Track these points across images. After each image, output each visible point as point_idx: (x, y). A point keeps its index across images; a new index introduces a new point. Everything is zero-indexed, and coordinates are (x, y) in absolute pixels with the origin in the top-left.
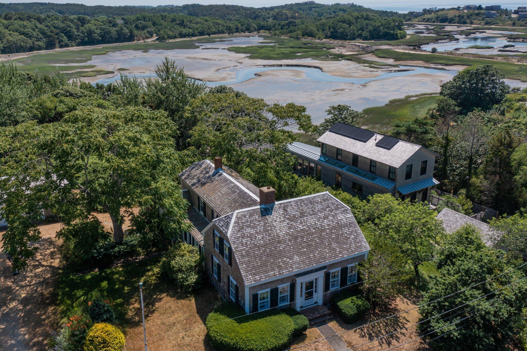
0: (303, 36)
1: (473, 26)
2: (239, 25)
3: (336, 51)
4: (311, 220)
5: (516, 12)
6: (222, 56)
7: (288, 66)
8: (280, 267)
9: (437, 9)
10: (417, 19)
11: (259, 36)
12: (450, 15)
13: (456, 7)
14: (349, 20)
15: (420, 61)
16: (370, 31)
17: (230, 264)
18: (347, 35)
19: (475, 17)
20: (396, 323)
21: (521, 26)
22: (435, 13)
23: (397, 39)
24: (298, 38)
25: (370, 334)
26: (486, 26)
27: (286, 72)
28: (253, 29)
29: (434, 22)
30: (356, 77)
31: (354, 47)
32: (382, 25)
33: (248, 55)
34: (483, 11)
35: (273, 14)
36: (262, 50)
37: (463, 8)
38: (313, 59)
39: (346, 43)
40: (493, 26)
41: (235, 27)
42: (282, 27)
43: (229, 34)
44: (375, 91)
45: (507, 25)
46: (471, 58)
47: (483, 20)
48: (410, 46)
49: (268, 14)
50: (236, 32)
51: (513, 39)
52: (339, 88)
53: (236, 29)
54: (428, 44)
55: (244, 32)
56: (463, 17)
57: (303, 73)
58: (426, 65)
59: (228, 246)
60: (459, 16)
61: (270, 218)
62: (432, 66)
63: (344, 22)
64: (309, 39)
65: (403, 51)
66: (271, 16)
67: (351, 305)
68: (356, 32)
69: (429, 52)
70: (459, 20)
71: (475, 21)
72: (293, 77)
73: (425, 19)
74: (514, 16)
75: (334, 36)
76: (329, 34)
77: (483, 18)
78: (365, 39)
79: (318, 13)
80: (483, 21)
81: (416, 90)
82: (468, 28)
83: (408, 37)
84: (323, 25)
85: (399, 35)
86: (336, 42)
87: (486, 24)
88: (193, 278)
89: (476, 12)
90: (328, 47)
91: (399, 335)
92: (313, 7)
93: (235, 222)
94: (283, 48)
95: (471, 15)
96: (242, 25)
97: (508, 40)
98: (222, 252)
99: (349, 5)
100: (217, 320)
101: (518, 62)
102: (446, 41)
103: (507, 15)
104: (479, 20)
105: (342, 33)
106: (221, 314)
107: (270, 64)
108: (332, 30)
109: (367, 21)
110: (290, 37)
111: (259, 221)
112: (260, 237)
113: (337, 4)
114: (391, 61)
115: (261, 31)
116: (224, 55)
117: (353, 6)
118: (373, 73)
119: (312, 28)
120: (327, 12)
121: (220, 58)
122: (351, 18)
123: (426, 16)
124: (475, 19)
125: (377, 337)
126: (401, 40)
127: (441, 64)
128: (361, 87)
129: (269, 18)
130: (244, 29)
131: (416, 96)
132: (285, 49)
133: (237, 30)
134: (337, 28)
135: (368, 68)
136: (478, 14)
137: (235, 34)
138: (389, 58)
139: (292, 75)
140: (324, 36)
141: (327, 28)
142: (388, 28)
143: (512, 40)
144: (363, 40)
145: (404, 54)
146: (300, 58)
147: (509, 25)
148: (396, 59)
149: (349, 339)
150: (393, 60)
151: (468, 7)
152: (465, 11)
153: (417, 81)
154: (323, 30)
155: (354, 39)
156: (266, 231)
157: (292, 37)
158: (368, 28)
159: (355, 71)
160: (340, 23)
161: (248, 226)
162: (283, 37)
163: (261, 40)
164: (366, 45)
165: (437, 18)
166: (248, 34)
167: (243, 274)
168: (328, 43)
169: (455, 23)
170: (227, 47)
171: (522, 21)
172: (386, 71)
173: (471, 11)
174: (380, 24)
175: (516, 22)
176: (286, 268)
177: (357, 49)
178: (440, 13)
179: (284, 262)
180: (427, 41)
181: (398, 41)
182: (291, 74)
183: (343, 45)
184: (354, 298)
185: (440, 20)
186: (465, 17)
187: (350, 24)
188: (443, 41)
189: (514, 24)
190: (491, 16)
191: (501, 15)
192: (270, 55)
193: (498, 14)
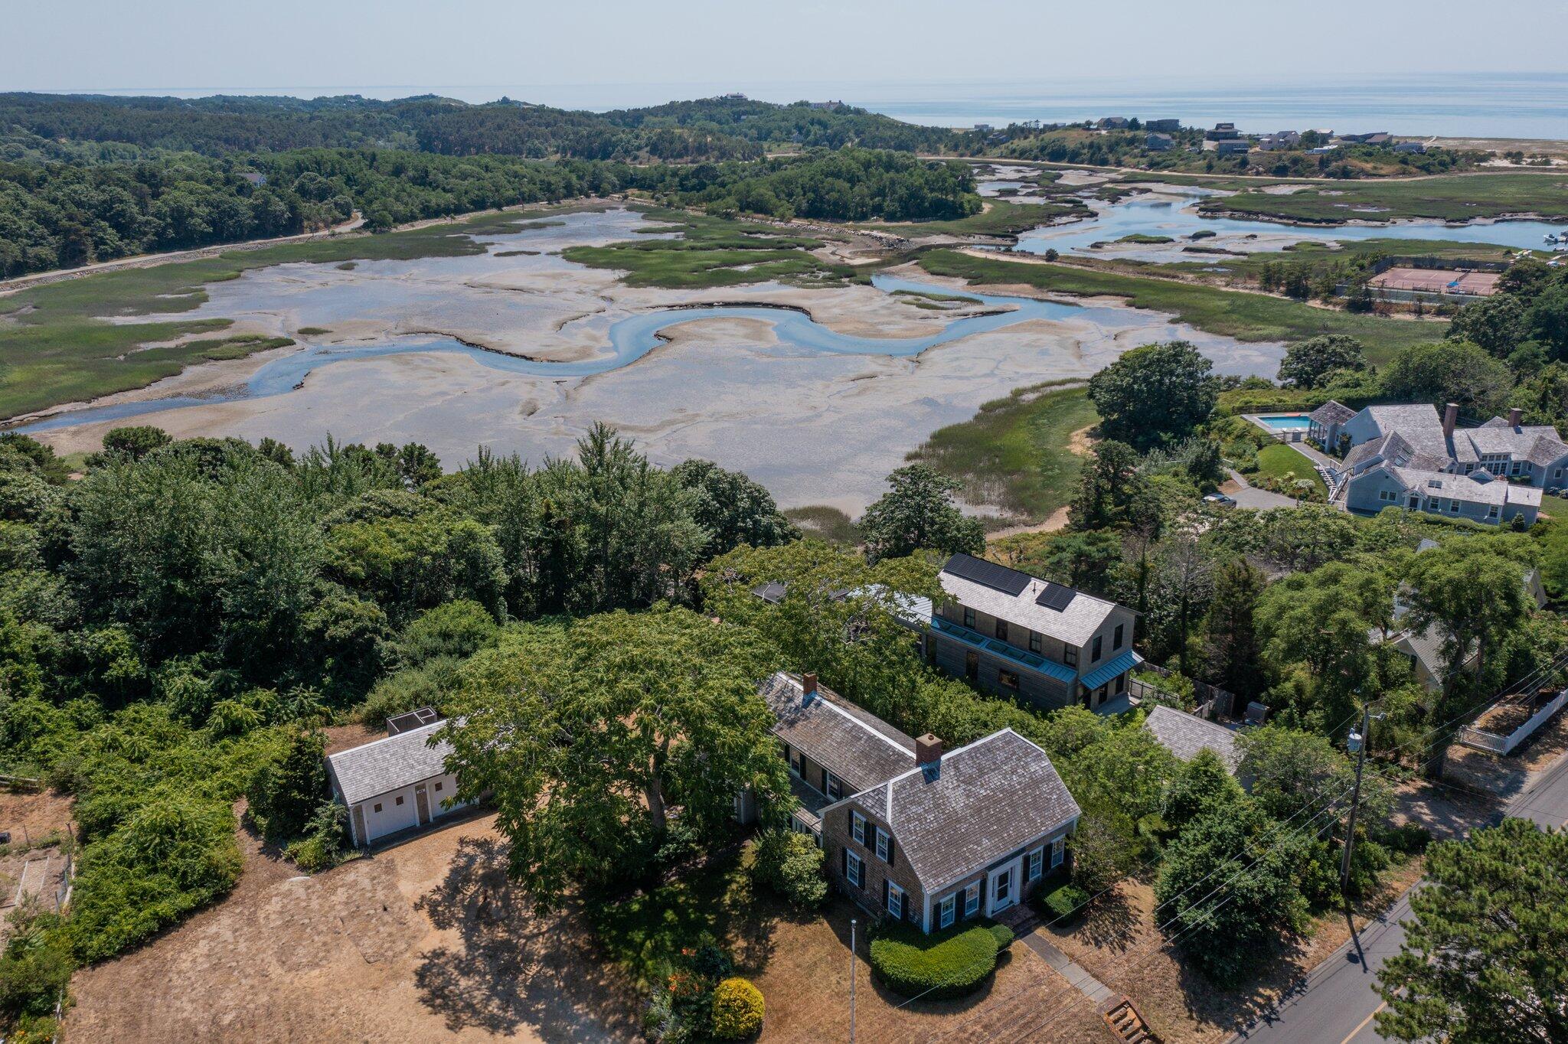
0: (742, 210)
1: (1124, 170)
2: (574, 178)
3: (826, 254)
4: (996, 780)
5: (1212, 136)
6: (554, 277)
7: (727, 305)
8: (966, 859)
9: (1041, 126)
10: (996, 151)
11: (630, 209)
12: (1072, 141)
13: (1082, 121)
14: (848, 171)
15: (1026, 286)
16: (901, 199)
17: (891, 861)
18: (845, 207)
19: (1125, 148)
20: (1125, 916)
21: (1224, 172)
22: (1036, 137)
23: (963, 216)
24: (728, 216)
25: (1095, 939)
26: (1150, 172)
27: (729, 326)
28: (609, 187)
29: (1036, 158)
30: (894, 337)
31: (869, 241)
32: (927, 182)
33: (622, 273)
34: (1140, 133)
35: (649, 138)
36: (652, 259)
37: (1098, 124)
38: (781, 283)
39: (848, 228)
40: (1165, 172)
41: (562, 184)
42: (681, 180)
43: (550, 202)
44: (946, 377)
45: (1195, 170)
46: (1131, 276)
47: (1143, 156)
48: (994, 236)
49: (637, 137)
50: (566, 197)
51: (1212, 211)
52: (865, 371)
53: (565, 187)
54: (1032, 228)
55: (588, 196)
56: (1100, 149)
57: (770, 329)
58: (1040, 296)
59: (887, 836)
60: (1091, 146)
61: (938, 785)
62: (1052, 296)
63: (837, 175)
64: (757, 219)
65: (983, 255)
66: (643, 142)
67: (1064, 900)
68: (867, 200)
69: (1040, 257)
70: (1093, 155)
71: (1126, 159)
72: (750, 342)
73: (1014, 151)
74: (1208, 145)
75: (815, 211)
76: (804, 205)
77: (1144, 151)
78: (891, 217)
79: (759, 129)
80: (1146, 160)
81: (1033, 370)
82: (1113, 175)
83: (987, 207)
84: (787, 182)
85: (967, 206)
86: (825, 226)
87: (1152, 165)
88: (820, 889)
89: (1129, 134)
90: (808, 244)
91: (1133, 934)
92: (745, 113)
93: (894, 800)
94: (701, 249)
95: (1117, 144)
96: (580, 178)
97: (1203, 213)
98: (870, 843)
99: (832, 108)
100: (889, 950)
101: (1227, 285)
102: (1071, 219)
103: (1193, 144)
104: (1136, 156)
105: (836, 204)
106: (892, 940)
107: (683, 302)
108: (811, 195)
109: (892, 174)
110: (708, 212)
111: (925, 792)
112: (931, 817)
113: (802, 104)
114: (958, 286)
115: (629, 192)
116: (561, 275)
117: (841, 109)
118: (929, 321)
119: (762, 191)
120: (780, 128)
121: (552, 285)
122: (854, 165)
123: (1016, 141)
124: (1125, 154)
125: (1105, 940)
126: (971, 219)
127: (1071, 293)
128: (911, 365)
129: (639, 148)
130: (585, 185)
131: (1034, 389)
132: (708, 253)
133: (570, 192)
134: (823, 192)
135: (914, 308)
136: (1131, 142)
137: (565, 202)
138: (956, 276)
139: (747, 336)
140: (792, 212)
141: (799, 190)
142: (941, 190)
143: (1210, 214)
144: (886, 220)
145: (987, 263)
146: (752, 282)
147: (1201, 170)
148: (975, 280)
149: (1069, 950)
150: (966, 282)
151: (1108, 123)
152: (1104, 132)
153: (1027, 345)
154: (790, 195)
155: (864, 217)
156: (937, 806)
157: (714, 213)
158: (894, 192)
159: (886, 319)
160: (830, 179)
161: (912, 803)
162: (690, 212)
163: (637, 222)
164: (895, 237)
165: (1043, 149)
166: (598, 201)
167: (921, 877)
168: (805, 230)
169: (1082, 163)
170: (559, 247)
171: (1227, 159)
172: (955, 315)
173: (1116, 133)
174: (922, 181)
175: (1215, 163)
176: (975, 860)
177: (876, 246)
178: (1049, 136)
179: (971, 851)
180: (1030, 221)
181: (963, 221)
182: (742, 331)
183: (842, 235)
184: (1065, 888)
185: (1048, 154)
186: (1105, 149)
187: (853, 180)
188: (1065, 219)
189: (1209, 168)
190: (1156, 145)
191: (1180, 143)
192: (677, 274)
193: (1174, 142)
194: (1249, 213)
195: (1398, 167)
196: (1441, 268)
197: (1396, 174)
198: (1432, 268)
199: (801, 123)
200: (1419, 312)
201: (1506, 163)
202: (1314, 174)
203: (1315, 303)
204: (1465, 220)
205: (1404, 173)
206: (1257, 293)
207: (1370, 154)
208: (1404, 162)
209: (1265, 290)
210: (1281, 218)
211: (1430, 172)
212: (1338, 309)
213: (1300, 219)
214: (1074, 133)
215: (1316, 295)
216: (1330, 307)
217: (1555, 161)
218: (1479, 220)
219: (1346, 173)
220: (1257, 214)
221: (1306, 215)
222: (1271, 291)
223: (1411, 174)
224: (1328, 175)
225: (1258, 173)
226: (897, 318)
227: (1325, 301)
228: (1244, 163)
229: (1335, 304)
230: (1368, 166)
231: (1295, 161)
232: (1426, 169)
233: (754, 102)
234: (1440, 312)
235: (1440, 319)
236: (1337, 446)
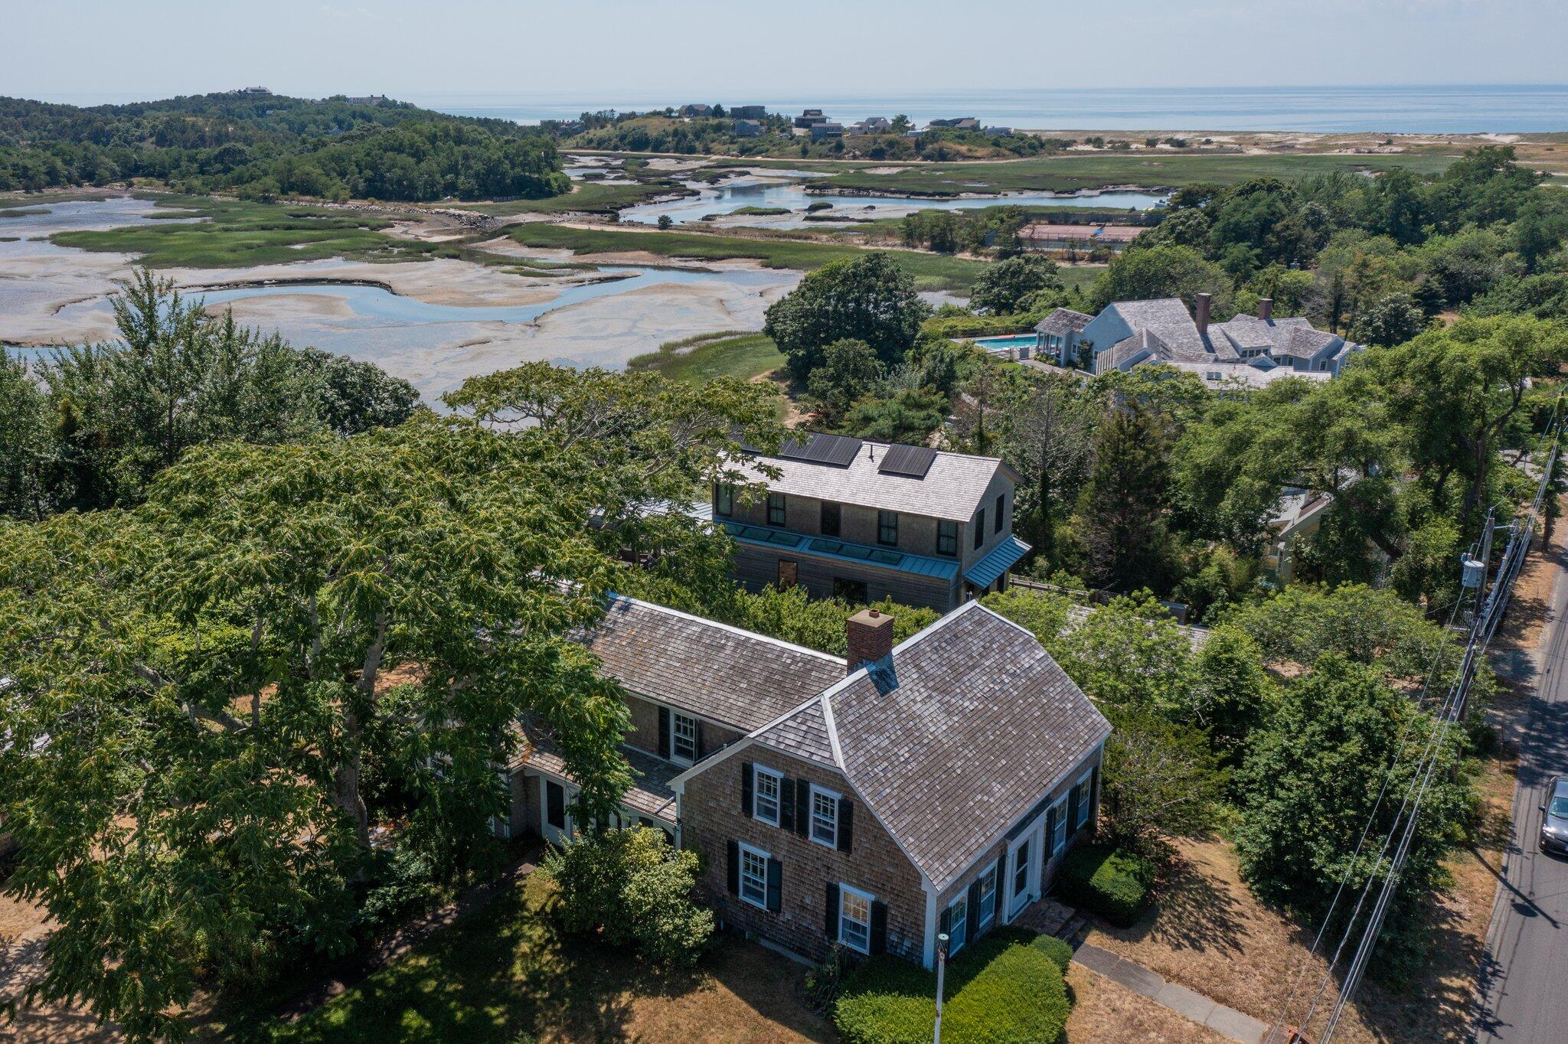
0: (284, 192)
1: (714, 157)
2: (59, 163)
3: (397, 232)
5: (801, 123)
6: (42, 261)
7: (281, 282)
8: (979, 821)
9: (616, 115)
10: (571, 142)
11: (137, 197)
12: (654, 129)
13: (663, 109)
14: (412, 146)
15: (643, 253)
16: (477, 175)
17: (845, 846)
18: (412, 187)
19: (713, 135)
21: (820, 156)
22: (614, 125)
23: (550, 194)
24: (267, 200)
25: (1186, 938)
26: (743, 158)
27: (290, 303)
28: (107, 174)
29: (616, 148)
30: (499, 304)
31: (446, 220)
32: (506, 157)
33: (137, 256)
34: (727, 121)
35: (154, 127)
36: (175, 240)
37: (679, 111)
38: (347, 259)
39: (420, 209)
40: (759, 158)
41: (43, 169)
42: (202, 166)
43: (27, 190)
44: (574, 338)
45: (790, 155)
46: (759, 239)
47: (732, 143)
48: (592, 212)
49: (138, 126)
50: (50, 185)
51: (820, 188)
52: (475, 337)
53: (47, 173)
54: (632, 205)
55: (80, 185)
56: (685, 136)
57: (343, 303)
58: (661, 263)
59: (837, 796)
60: (676, 133)
62: (675, 262)
63: (400, 150)
64: (304, 203)
65: (585, 227)
66: (146, 132)
68: (438, 177)
69: (653, 226)
70: (678, 143)
71: (715, 146)
72: (322, 317)
73: (590, 141)
74: (799, 132)
75: (377, 189)
76: (361, 185)
77: (732, 137)
78: (467, 196)
79: (290, 123)
80: (735, 146)
81: (679, 326)
82: (704, 163)
83: (576, 189)
84: (337, 159)
85: (554, 184)
86: (390, 206)
87: (743, 151)
89: (713, 121)
90: (373, 223)
92: (271, 107)
93: (839, 727)
94: (237, 230)
95: (703, 130)
96: (66, 162)
97: (809, 191)
99: (375, 102)
101: (865, 244)
102: (670, 197)
103: (783, 131)
104: (725, 143)
105: (399, 182)
107: (224, 281)
108: (368, 173)
109: (464, 147)
110: (241, 197)
111: (883, 710)
112: (904, 752)
113: (338, 98)
114: (565, 256)
115: (135, 180)
116: (52, 260)
117: (384, 103)
118: (537, 289)
119: (308, 168)
120: (315, 122)
121: (41, 269)
122: (417, 138)
123: (592, 131)
124: (713, 141)
125: (1202, 936)
126: (560, 197)
127: (697, 257)
128: (530, 331)
129: (142, 139)
130: (76, 174)
131: (687, 343)
132: (248, 234)
133: (54, 178)
134: (383, 168)
135: (517, 277)
136: (718, 128)
137: (47, 191)
138: (559, 247)
139: (313, 311)
140: (347, 193)
141: (353, 167)
142: (523, 165)
143: (817, 192)
144: (462, 200)
145: (590, 234)
146: (310, 260)
147: (796, 155)
148: (579, 250)
149: (1157, 964)
150: (571, 252)
151: (691, 110)
152: (687, 120)
153: (664, 305)
154: (342, 174)
155: (435, 197)
157: (248, 197)
158: (469, 167)
159: (484, 288)
160: (390, 154)
161: (869, 730)
162: (216, 198)
163: (149, 208)
164: (477, 214)
165: (623, 138)
166: (93, 190)
168: (366, 211)
169: (668, 151)
170: (46, 233)
171: (822, 144)
172: (568, 282)
173: (700, 121)
174: (501, 154)
175: (809, 147)
176: (992, 821)
177: (455, 225)
178: (627, 125)
180: (629, 199)
181: (553, 199)
182: (307, 306)
183: (412, 215)
184: (1113, 859)
185: (630, 143)
186: (690, 136)
187: (418, 155)
188: (665, 198)
189: (805, 153)
190: (748, 132)
191: (769, 130)
192: (214, 253)
193: (763, 128)
194: (859, 189)
195: (991, 149)
196: (1076, 224)
197: (991, 157)
199: (341, 116)
200: (1073, 259)
201: (1089, 148)
202: (911, 156)
203: (965, 256)
204: (1073, 192)
205: (998, 155)
206: (898, 249)
207: (963, 137)
208: (996, 144)
209: (907, 246)
210: (893, 192)
211: (1021, 155)
212: (988, 259)
213: (913, 193)
214: (655, 121)
215: (963, 250)
216: (981, 258)
217: (1134, 146)
218: (1084, 192)
219: (942, 156)
220: (867, 190)
221: (918, 189)
222: (913, 248)
223: (1004, 157)
224: (926, 158)
225: (855, 157)
227: (974, 254)
228: (839, 147)
229: (988, 256)
230: (964, 149)
231: (891, 144)
232: (1018, 152)
233: (279, 97)
234: (1094, 259)
235: (1097, 265)
236: (1076, 357)
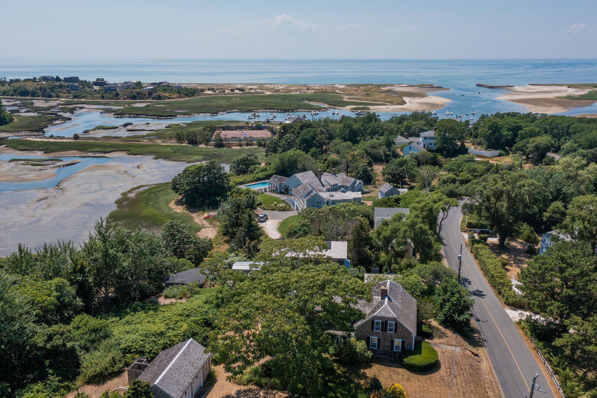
1: (63, 99)
5: (95, 84)
9: (8, 80)
12: (30, 87)
13: (32, 78)
15: (75, 151)
19: (59, 90)
21: (110, 99)
22: (9, 85)
23: (6, 123)
26: (75, 100)
29: (12, 95)
30: (34, 180)
34: (63, 83)
37: (39, 79)
40: (83, 100)
45: (96, 98)
47: (69, 93)
48: (33, 131)
54: (46, 126)
56: (46, 90)
58: (85, 155)
60: (40, 89)
65: (40, 140)
69: (71, 138)
70: (43, 93)
71: (61, 94)
74: (96, 88)
77: (68, 91)
80: (71, 94)
82: (60, 102)
85: (6, 118)
87: (75, 97)
89: (58, 84)
95: (54, 87)
97: (116, 116)
101: (163, 142)
103: (89, 87)
104: (65, 93)
124: (60, 92)
131: (129, 192)
135: (30, 166)
136: (60, 87)
138: (34, 150)
143: (120, 116)
145: (44, 143)
147: (99, 98)
148: (44, 151)
150: (42, 152)
151: (45, 78)
152: (44, 83)
165: (15, 91)
169: (39, 97)
171: (109, 94)
172: (54, 167)
173: (51, 83)
175: (104, 95)
178: (16, 85)
180: (42, 124)
181: (8, 125)
185: (19, 93)
186: (48, 90)
188: (58, 122)
189: (103, 97)
190: (75, 88)
191: (83, 87)
193: (81, 87)
194: (137, 115)
195: (178, 94)
196: (232, 130)
197: (178, 98)
198: (228, 130)
200: (240, 145)
201: (211, 92)
202: (147, 98)
203: (203, 146)
204: (217, 113)
205: (181, 97)
206: (178, 144)
207: (165, 90)
208: (179, 92)
209: (180, 143)
210: (151, 116)
211: (189, 97)
212: (212, 147)
213: (159, 116)
214: (29, 83)
215: (201, 143)
216: (209, 147)
217: (227, 91)
218: (221, 113)
219: (159, 98)
220: (140, 115)
221: (161, 114)
222: (182, 143)
223: (183, 97)
224: (153, 99)
225: (124, 99)
226: (27, 172)
227: (206, 145)
228: (117, 95)
229: (211, 146)
230: (167, 95)
231: (139, 93)
232: (187, 95)
234: (247, 145)
235: (249, 147)
236: (283, 190)
